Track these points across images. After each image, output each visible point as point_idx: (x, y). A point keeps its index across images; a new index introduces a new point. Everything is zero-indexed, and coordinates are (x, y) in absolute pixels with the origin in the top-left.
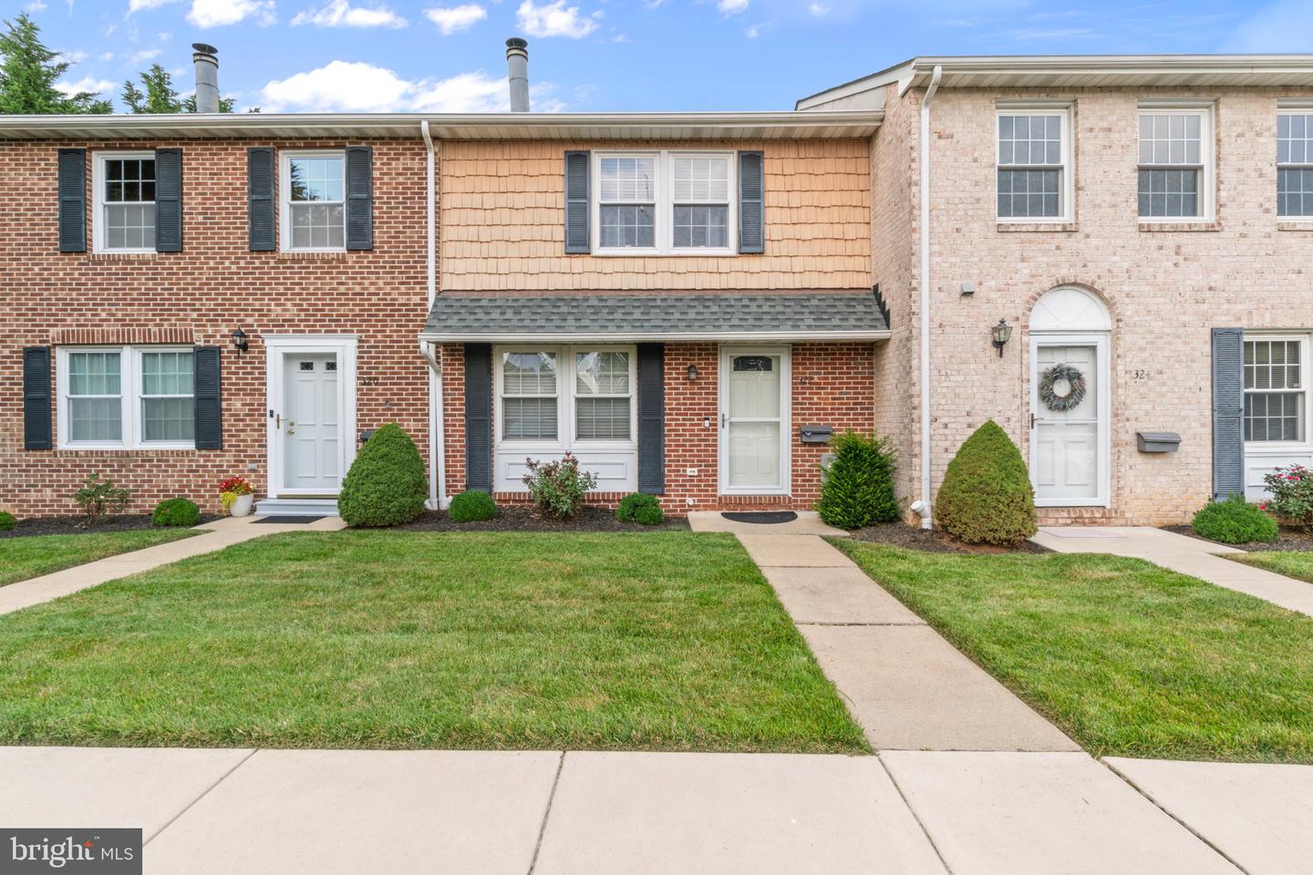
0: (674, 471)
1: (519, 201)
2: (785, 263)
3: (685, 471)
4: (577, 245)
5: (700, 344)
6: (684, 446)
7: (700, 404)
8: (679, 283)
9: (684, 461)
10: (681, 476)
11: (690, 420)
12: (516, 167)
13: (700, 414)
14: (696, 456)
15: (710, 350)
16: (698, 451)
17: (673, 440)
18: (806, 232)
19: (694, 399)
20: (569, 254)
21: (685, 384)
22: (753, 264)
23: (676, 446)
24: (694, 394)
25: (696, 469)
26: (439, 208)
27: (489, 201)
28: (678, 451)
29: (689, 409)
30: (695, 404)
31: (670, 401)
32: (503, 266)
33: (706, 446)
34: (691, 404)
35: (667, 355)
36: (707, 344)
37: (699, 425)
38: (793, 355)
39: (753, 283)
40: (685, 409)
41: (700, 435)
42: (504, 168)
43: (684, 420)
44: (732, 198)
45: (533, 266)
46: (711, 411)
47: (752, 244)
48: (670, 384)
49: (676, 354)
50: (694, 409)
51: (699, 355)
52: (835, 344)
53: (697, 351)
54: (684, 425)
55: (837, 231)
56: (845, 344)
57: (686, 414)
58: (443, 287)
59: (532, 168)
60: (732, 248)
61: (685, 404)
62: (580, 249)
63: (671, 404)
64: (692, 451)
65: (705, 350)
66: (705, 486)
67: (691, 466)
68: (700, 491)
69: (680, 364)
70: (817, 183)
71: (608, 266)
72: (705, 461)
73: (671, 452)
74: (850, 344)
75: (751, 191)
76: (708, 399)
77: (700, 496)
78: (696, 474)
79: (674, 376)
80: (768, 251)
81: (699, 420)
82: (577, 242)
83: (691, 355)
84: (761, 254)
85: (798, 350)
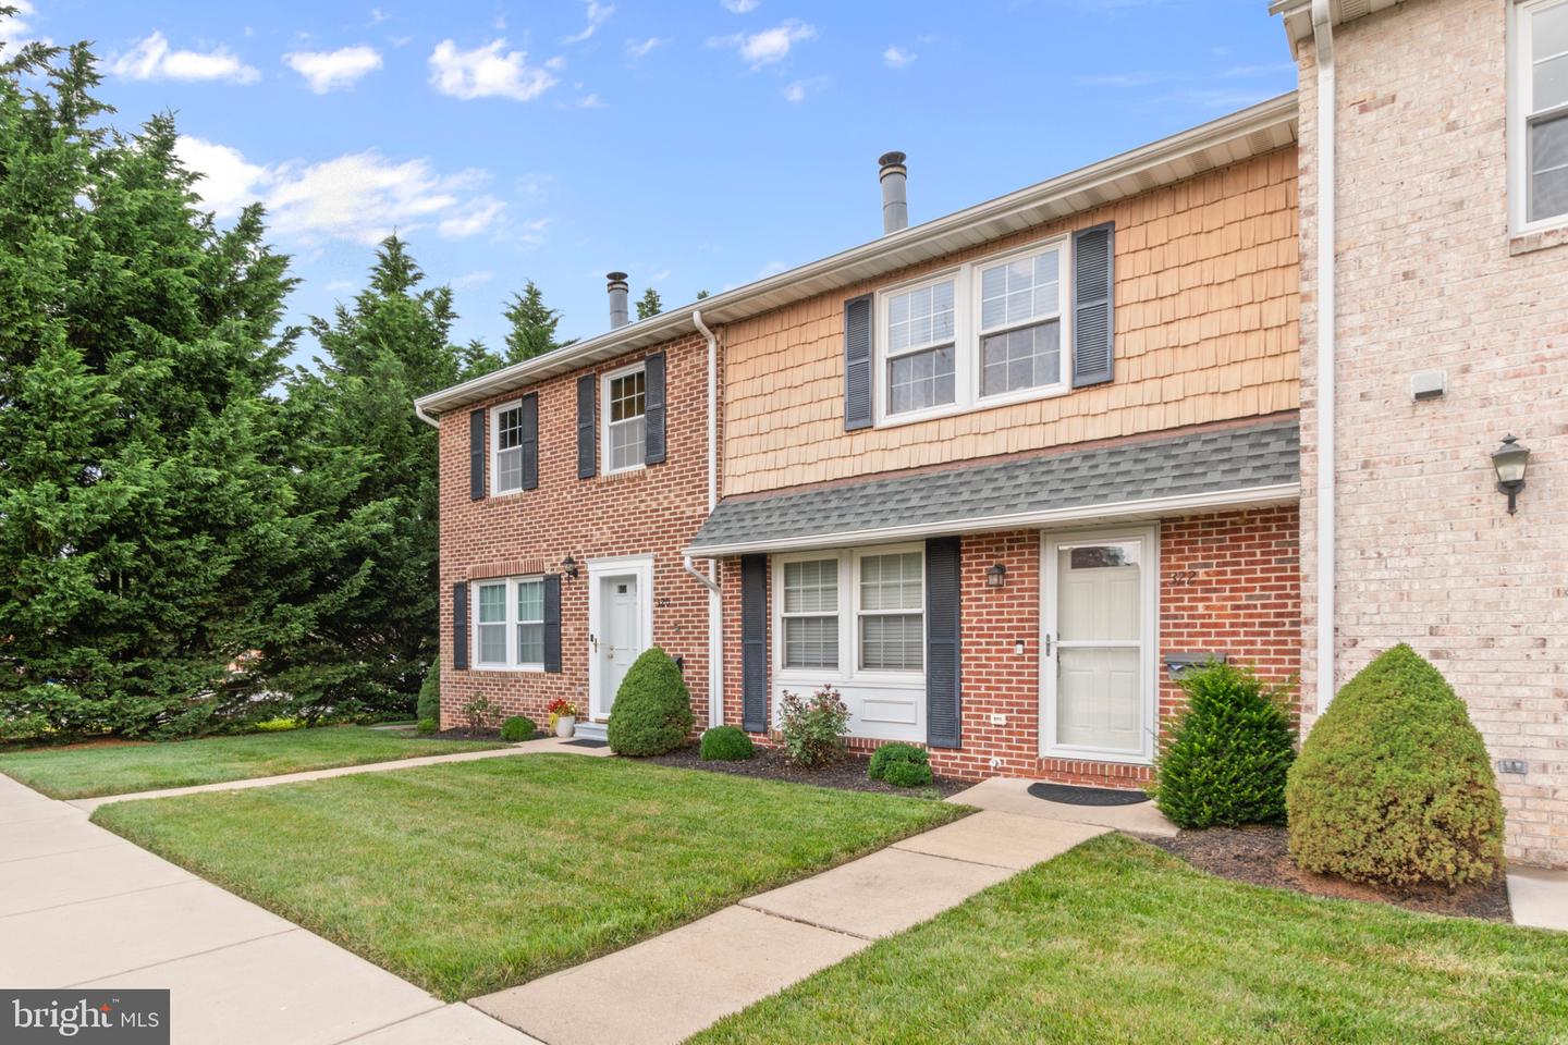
0: (974, 717)
1: (797, 376)
2: (1150, 390)
3: (988, 717)
4: (856, 419)
5: (1010, 533)
6: (989, 681)
7: (1011, 621)
8: (987, 447)
9: (988, 703)
10: (984, 724)
11: (996, 644)
12: (795, 336)
13: (1011, 636)
14: (1004, 696)
15: (1028, 540)
16: (1008, 689)
17: (973, 673)
18: (1188, 331)
19: (1002, 613)
20: (850, 432)
21: (990, 592)
22: (1097, 400)
23: (977, 681)
24: (1002, 606)
25: (1003, 716)
26: (722, 403)
27: (768, 384)
28: (979, 688)
29: (995, 628)
30: (1003, 621)
31: (970, 615)
32: (783, 459)
33: (1019, 682)
34: (998, 621)
35: (966, 551)
36: (1020, 533)
37: (1010, 651)
38: (1164, 537)
39: (1096, 431)
40: (989, 628)
41: (1010, 666)
42: (783, 341)
43: (988, 643)
44: (1063, 307)
45: (812, 453)
46: (1028, 630)
47: (1094, 369)
48: (969, 593)
49: (977, 550)
50: (1002, 628)
51: (1010, 548)
53: (1006, 544)
54: (988, 651)
57: (991, 636)
58: (725, 494)
59: (811, 333)
60: (1065, 385)
61: (990, 621)
62: (861, 423)
63: (970, 621)
64: (999, 689)
65: (1018, 540)
66: (1018, 741)
67: (998, 711)
68: (1010, 747)
69: (983, 564)
70: (1211, 245)
71: (894, 439)
72: (1017, 704)
73: (971, 691)
75: (1093, 289)
76: (1021, 613)
77: (1011, 755)
78: (1003, 722)
79: (975, 581)
80: (1121, 375)
81: (1009, 643)
82: (858, 416)
83: (997, 549)
84: (1109, 382)
85: (1174, 530)
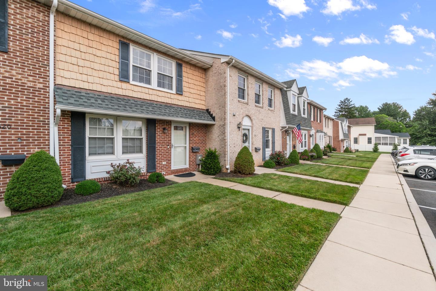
0: (158, 163)
1: (99, 53)
2: (187, 99)
3: (162, 163)
4: (124, 78)
5: (166, 121)
6: (162, 154)
7: (166, 141)
8: (159, 99)
9: (162, 160)
10: (161, 165)
11: (163, 146)
12: (97, 38)
13: (166, 144)
14: (165, 158)
15: (169, 123)
16: (166, 156)
17: (158, 153)
18: (192, 91)
19: (165, 139)
20: (121, 81)
21: (162, 134)
22: (180, 97)
23: (159, 155)
24: (165, 137)
25: (165, 162)
27: (83, 48)
28: (160, 156)
29: (163, 142)
30: (165, 141)
31: (158, 139)
32: (91, 79)
33: (168, 154)
34: (164, 141)
35: (157, 123)
36: (168, 121)
37: (166, 147)
38: (189, 126)
39: (180, 103)
40: (162, 142)
41: (166, 151)
42: (91, 36)
43: (162, 146)
44: (174, 75)
45: (105, 82)
46: (169, 144)
47: (180, 92)
48: (157, 134)
49: (159, 124)
50: (165, 142)
51: (166, 124)
52: (199, 124)
53: (165, 123)
54: (162, 148)
55: (198, 92)
56: (201, 124)
57: (162, 144)
58: (57, 83)
59: (105, 41)
60: (174, 91)
61: (162, 141)
62: (126, 80)
63: (158, 140)
64: (164, 156)
65: (168, 123)
66: (168, 167)
67: (164, 161)
68: (166, 169)
69: (161, 127)
70: (194, 78)
71: (136, 89)
72: (168, 159)
73: (158, 157)
74: (202, 124)
75: (180, 75)
76: (168, 139)
77: (166, 171)
78: (165, 164)
79: (159, 131)
81: (166, 146)
82: (124, 77)
83: (164, 124)
84: (182, 95)
85: (191, 125)
